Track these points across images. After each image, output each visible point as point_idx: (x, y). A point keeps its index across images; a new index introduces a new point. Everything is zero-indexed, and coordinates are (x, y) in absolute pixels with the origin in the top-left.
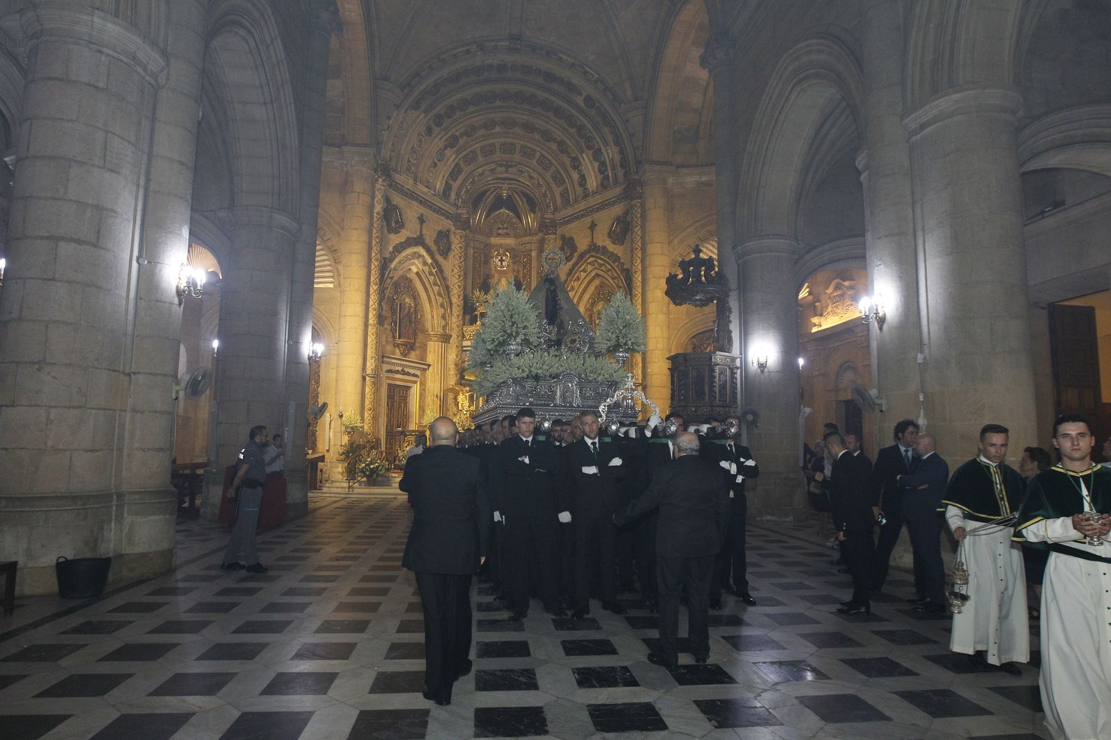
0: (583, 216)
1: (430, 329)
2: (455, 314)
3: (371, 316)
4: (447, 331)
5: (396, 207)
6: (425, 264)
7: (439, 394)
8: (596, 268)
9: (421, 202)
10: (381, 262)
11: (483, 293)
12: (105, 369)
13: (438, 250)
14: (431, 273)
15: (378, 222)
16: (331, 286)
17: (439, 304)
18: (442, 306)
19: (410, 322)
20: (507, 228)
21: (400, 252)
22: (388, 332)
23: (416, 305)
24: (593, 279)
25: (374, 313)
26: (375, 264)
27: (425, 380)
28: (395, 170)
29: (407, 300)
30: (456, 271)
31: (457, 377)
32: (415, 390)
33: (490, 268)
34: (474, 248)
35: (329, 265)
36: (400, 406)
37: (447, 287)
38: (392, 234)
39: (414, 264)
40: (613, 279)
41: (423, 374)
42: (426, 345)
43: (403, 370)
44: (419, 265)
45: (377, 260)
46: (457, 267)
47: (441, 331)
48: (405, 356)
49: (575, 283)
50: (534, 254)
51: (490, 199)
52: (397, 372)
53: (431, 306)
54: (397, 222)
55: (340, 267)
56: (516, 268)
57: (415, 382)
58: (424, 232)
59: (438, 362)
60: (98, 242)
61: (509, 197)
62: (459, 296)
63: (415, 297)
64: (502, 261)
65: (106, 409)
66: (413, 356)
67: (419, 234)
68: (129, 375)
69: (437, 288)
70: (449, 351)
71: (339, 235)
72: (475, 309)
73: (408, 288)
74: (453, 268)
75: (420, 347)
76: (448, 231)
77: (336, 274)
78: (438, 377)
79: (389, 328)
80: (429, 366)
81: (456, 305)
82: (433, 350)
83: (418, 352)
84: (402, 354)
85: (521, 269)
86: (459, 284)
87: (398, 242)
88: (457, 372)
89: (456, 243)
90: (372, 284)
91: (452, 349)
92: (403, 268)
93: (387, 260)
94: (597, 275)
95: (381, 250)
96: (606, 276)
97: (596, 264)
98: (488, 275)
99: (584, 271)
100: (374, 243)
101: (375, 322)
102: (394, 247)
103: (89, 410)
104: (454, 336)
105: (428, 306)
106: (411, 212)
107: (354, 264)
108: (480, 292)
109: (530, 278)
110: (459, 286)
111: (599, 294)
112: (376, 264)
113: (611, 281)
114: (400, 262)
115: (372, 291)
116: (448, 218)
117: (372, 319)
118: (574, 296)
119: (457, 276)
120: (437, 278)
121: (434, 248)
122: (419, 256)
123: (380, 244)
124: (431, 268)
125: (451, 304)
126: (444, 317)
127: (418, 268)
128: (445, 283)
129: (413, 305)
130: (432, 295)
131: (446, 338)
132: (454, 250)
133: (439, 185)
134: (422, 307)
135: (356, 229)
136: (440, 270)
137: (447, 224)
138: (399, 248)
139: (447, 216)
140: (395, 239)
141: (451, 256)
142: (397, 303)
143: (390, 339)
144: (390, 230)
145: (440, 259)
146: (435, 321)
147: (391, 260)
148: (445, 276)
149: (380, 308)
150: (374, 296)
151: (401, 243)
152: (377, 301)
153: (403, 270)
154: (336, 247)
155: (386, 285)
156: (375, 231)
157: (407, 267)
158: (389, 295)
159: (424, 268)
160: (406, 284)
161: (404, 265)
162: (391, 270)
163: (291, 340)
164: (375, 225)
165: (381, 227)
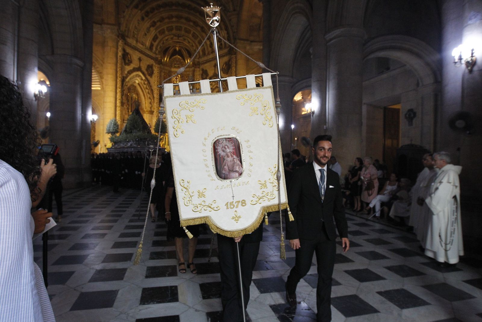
0: (211, 61)
1: (144, 108)
2: (156, 102)
3: (118, 102)
4: (152, 109)
5: (128, 54)
6: (142, 79)
9: (139, 52)
10: (122, 78)
13: (148, 73)
14: (144, 84)
15: (120, 60)
16: (99, 89)
17: (148, 97)
18: (150, 98)
20: (179, 64)
21: (130, 74)
22: (126, 110)
23: (138, 97)
26: (119, 80)
28: (128, 37)
29: (134, 95)
30: (156, 83)
34: (164, 72)
35: (98, 79)
37: (152, 90)
38: (127, 66)
39: (137, 79)
45: (120, 77)
47: (149, 109)
50: (190, 76)
51: (171, 51)
53: (145, 98)
54: (129, 60)
55: (103, 80)
58: (141, 65)
61: (180, 50)
62: (157, 94)
63: (138, 94)
64: (176, 79)
67: (139, 66)
69: (147, 90)
70: (153, 118)
71: (102, 65)
73: (134, 90)
74: (155, 81)
76: (152, 65)
77: (101, 83)
79: (126, 107)
81: (156, 98)
82: (146, 118)
89: (156, 70)
90: (118, 88)
91: (154, 117)
93: (124, 78)
95: (121, 73)
100: (118, 70)
101: (120, 105)
102: (128, 72)
104: (155, 111)
105: (143, 98)
106: (135, 56)
107: (109, 79)
110: (157, 90)
114: (130, 79)
115: (118, 91)
116: (152, 59)
117: (118, 104)
119: (156, 85)
120: (147, 86)
121: (146, 72)
122: (139, 76)
123: (122, 71)
124: (145, 81)
125: (154, 97)
126: (150, 103)
127: (139, 81)
128: (151, 88)
129: (137, 98)
130: (145, 94)
131: (151, 112)
132: (155, 74)
133: (148, 44)
134: (141, 99)
135: (110, 63)
136: (149, 82)
137: (151, 62)
138: (130, 72)
139: (152, 58)
140: (128, 68)
141: (153, 76)
142: (129, 97)
143: (127, 112)
144: (126, 64)
145: (149, 77)
146: (147, 105)
147: (126, 77)
148: (151, 85)
149: (122, 99)
150: (119, 93)
151: (131, 70)
152: (121, 96)
153: (132, 82)
154: (101, 71)
155: (124, 89)
156: (118, 64)
157: (134, 80)
158: (126, 93)
159: (141, 81)
160: (133, 88)
161: (132, 80)
162: (126, 82)
163: (83, 114)
164: (119, 62)
165: (121, 63)
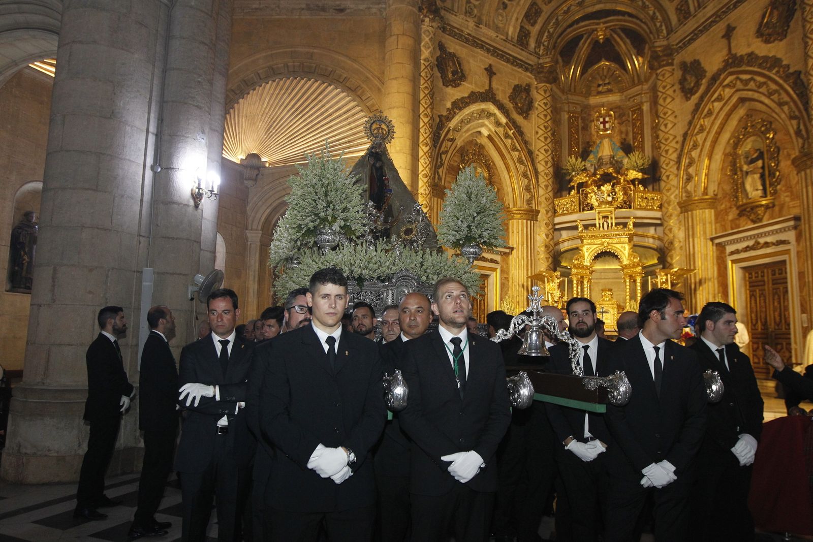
1: (511, 206)
2: (542, 185)
3: (421, 183)
4: (534, 206)
5: (452, 55)
6: (498, 124)
7: (525, 284)
8: (737, 91)
9: (488, 50)
10: (432, 118)
11: (580, 160)
13: (516, 107)
14: (507, 136)
15: (426, 70)
17: (521, 173)
18: (525, 175)
20: (609, 83)
21: (461, 109)
23: (490, 176)
24: (735, 107)
25: (425, 180)
26: (424, 120)
27: (508, 268)
28: (450, 10)
30: (541, 132)
31: (548, 262)
32: (495, 279)
33: (591, 134)
34: (569, 112)
37: (530, 153)
38: (450, 87)
39: (483, 125)
40: (769, 95)
41: (503, 260)
42: (507, 225)
44: (490, 126)
45: (426, 115)
46: (543, 129)
47: (525, 206)
49: (706, 120)
50: (646, 107)
51: (584, 49)
53: (511, 177)
54: (454, 73)
56: (624, 129)
57: (494, 270)
58: (494, 85)
59: (523, 245)
61: (607, 40)
62: (546, 163)
63: (489, 166)
64: (604, 123)
67: (487, 88)
69: (517, 153)
70: (537, 230)
71: (379, 90)
72: (571, 180)
73: (478, 156)
74: (537, 129)
76: (529, 85)
78: (523, 263)
80: (512, 249)
81: (543, 174)
82: (517, 232)
85: (630, 129)
86: (546, 147)
87: (459, 98)
88: (548, 256)
89: (540, 99)
90: (421, 145)
91: (540, 227)
92: (468, 130)
93: (443, 119)
94: (742, 100)
95: (432, 103)
96: (756, 96)
97: (738, 83)
98: (588, 143)
99: (719, 99)
100: (422, 95)
101: (427, 192)
102: (454, 104)
104: (543, 211)
105: (507, 176)
106: (474, 61)
108: (576, 159)
109: (643, 137)
110: (546, 151)
111: (745, 128)
112: (426, 120)
113: (767, 101)
114: (462, 121)
115: (421, 153)
116: (526, 70)
118: (705, 139)
119: (542, 139)
120: (515, 141)
121: (510, 106)
122: (490, 115)
123: (432, 98)
124: (507, 129)
125: (537, 173)
126: (528, 189)
127: (490, 130)
128: (526, 147)
129: (486, 174)
130: (511, 163)
131: (532, 215)
132: (537, 109)
133: (512, 31)
135: (396, 79)
136: (520, 132)
137: (527, 78)
138: (460, 105)
139: (526, 67)
140: (454, 94)
141: (533, 115)
144: (447, 83)
145: (519, 119)
146: (517, 194)
147: (449, 118)
148: (527, 139)
149: (437, 176)
150: (425, 159)
151: (463, 98)
152: (429, 166)
153: (470, 133)
154: (377, 107)
155: (442, 149)
156: (422, 81)
157: (474, 128)
158: (452, 163)
159: (497, 130)
160: (475, 150)
161: (469, 125)
162: (449, 130)
163: (159, 165)
164: (423, 74)
165: (431, 77)
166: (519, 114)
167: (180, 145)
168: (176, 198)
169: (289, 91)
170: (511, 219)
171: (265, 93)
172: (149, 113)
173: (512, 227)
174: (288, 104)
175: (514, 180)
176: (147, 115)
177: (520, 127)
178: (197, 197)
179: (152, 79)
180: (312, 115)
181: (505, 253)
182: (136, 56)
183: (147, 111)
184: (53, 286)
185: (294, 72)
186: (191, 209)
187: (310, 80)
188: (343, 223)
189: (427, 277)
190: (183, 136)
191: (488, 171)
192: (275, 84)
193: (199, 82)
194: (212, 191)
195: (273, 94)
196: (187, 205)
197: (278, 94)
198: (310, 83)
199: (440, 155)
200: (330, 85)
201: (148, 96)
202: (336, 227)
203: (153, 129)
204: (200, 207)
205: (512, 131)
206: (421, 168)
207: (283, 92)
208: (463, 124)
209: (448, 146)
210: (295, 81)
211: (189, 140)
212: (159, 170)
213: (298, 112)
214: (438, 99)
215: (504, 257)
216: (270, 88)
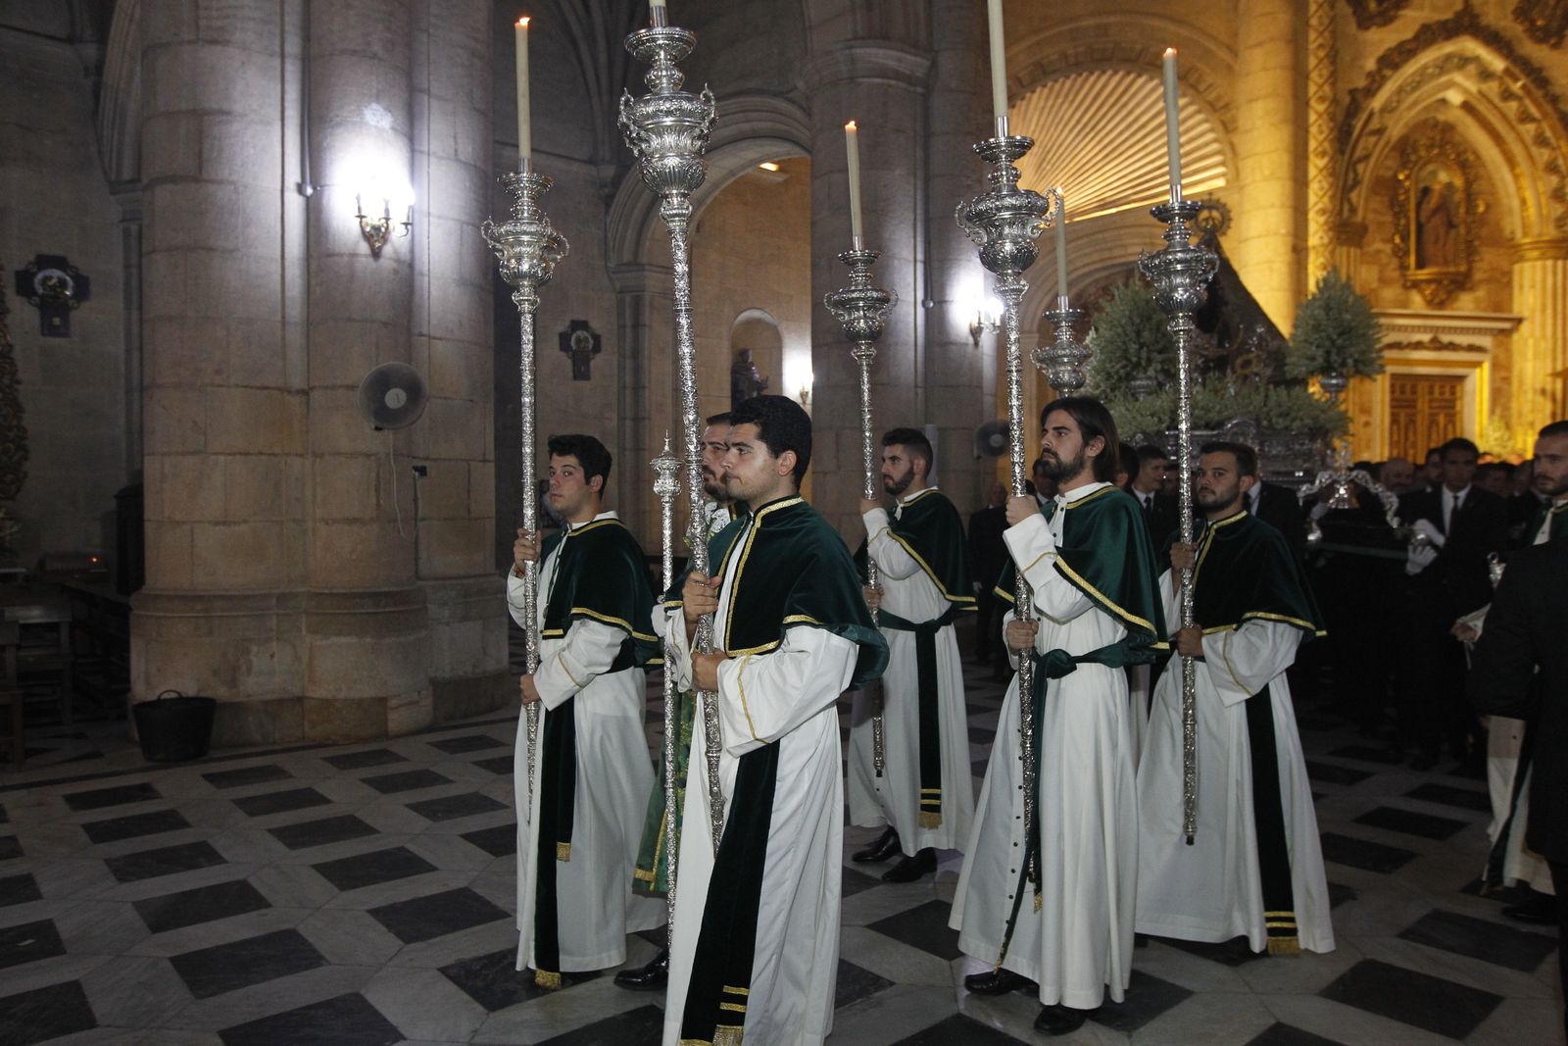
1: (1519, 234)
3: (1313, 227)
7: (1549, 388)
10: (1335, 101)
12: (237, 386)
13: (1531, 29)
14: (1507, 95)
16: (1221, 183)
17: (1541, 165)
18: (1552, 168)
19: (1451, 225)
21: (1396, 67)
22: (1384, 259)
23: (1468, 184)
25: (1322, 219)
26: (1317, 111)
27: (1508, 358)
32: (1479, 383)
35: (1215, 141)
36: (1433, 422)
38: (1372, 28)
39: (1450, 85)
41: (1498, 345)
42: (1509, 274)
43: (1434, 340)
44: (1468, 84)
45: (1322, 99)
47: (1551, 233)
48: (1441, 305)
52: (1418, 345)
53: (1517, 176)
55: (1236, 139)
57: (1478, 364)
59: (1544, 310)
60: (200, 171)
63: (1467, 163)
65: (247, 454)
66: (1466, 303)
67: (1459, 7)
68: (305, 393)
69: (1531, 127)
71: (1230, 68)
73: (1441, 146)
75: (1488, 281)
77: (1229, 155)
78: (1546, 346)
79: (1388, 248)
80: (1519, 321)
82: (1532, 284)
83: (1481, 293)
84: (1430, 303)
87: (1394, 45)
90: (1312, 157)
92: (1415, 104)
93: (1359, 96)
95: (1333, 74)
100: (1312, 62)
101: (1326, 240)
102: (1382, 59)
103: (212, 457)
105: (1508, 177)
107: (1259, 123)
112: (1321, 108)
114: (1400, 90)
115: (1312, 172)
117: (1317, 233)
120: (1527, 102)
122: (1464, 61)
123: (1333, 62)
124: (1508, 80)
126: (1558, 195)
127: (1466, 91)
128: (1557, 110)
129: (1459, 182)
130: (1517, 150)
131: (1566, 248)
134: (1493, 185)
135: (1260, 44)
136: (1538, 78)
138: (1393, 60)
140: (1382, 39)
142: (1407, 191)
143: (1393, 273)
144: (1365, 22)
145: (1539, 53)
146: (1532, 211)
147: (1370, 92)
148: (1557, 90)
149: (1346, 207)
150: (1320, 182)
151: (1402, 44)
152: (1330, 193)
153: (1419, 107)
154: (1226, 99)
155: (1358, 153)
156: (1312, 35)
157: (1429, 96)
158: (1381, 172)
159: (1484, 87)
160: (1433, 138)
161: (1417, 94)
162: (1371, 115)
163: (931, 299)
164: (1314, 22)
165: (1330, 23)
166: (1540, 41)
167: (953, 272)
168: (953, 338)
169: (1070, 98)
170: (1517, 262)
171: (1031, 110)
172: (915, 237)
173: (1521, 278)
174: (1069, 120)
175: (1525, 182)
176: (912, 241)
177: (1540, 70)
178: (976, 332)
179: (915, 195)
180: (1111, 131)
181: (1502, 331)
182: (897, 172)
183: (912, 234)
184: (838, 451)
185: (1077, 64)
186: (970, 349)
187: (1104, 72)
188: (1159, 367)
189: (1270, 421)
190: (956, 259)
191: (1464, 174)
192: (1046, 91)
193: (968, 186)
194: (994, 324)
195: (1043, 108)
196: (966, 344)
197: (1052, 106)
198: (1104, 79)
199: (1352, 165)
200: (1140, 75)
201: (912, 217)
202: (1151, 372)
203: (920, 256)
204: (980, 344)
205: (1519, 84)
206: (1312, 199)
207: (1060, 101)
208: (1403, 95)
209: (1371, 146)
210: (1080, 80)
211: (963, 263)
212: (932, 305)
213: (1087, 129)
214: (1348, 58)
215: (1501, 338)
216: (1039, 98)
